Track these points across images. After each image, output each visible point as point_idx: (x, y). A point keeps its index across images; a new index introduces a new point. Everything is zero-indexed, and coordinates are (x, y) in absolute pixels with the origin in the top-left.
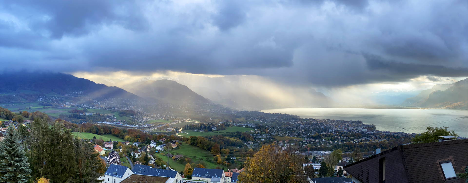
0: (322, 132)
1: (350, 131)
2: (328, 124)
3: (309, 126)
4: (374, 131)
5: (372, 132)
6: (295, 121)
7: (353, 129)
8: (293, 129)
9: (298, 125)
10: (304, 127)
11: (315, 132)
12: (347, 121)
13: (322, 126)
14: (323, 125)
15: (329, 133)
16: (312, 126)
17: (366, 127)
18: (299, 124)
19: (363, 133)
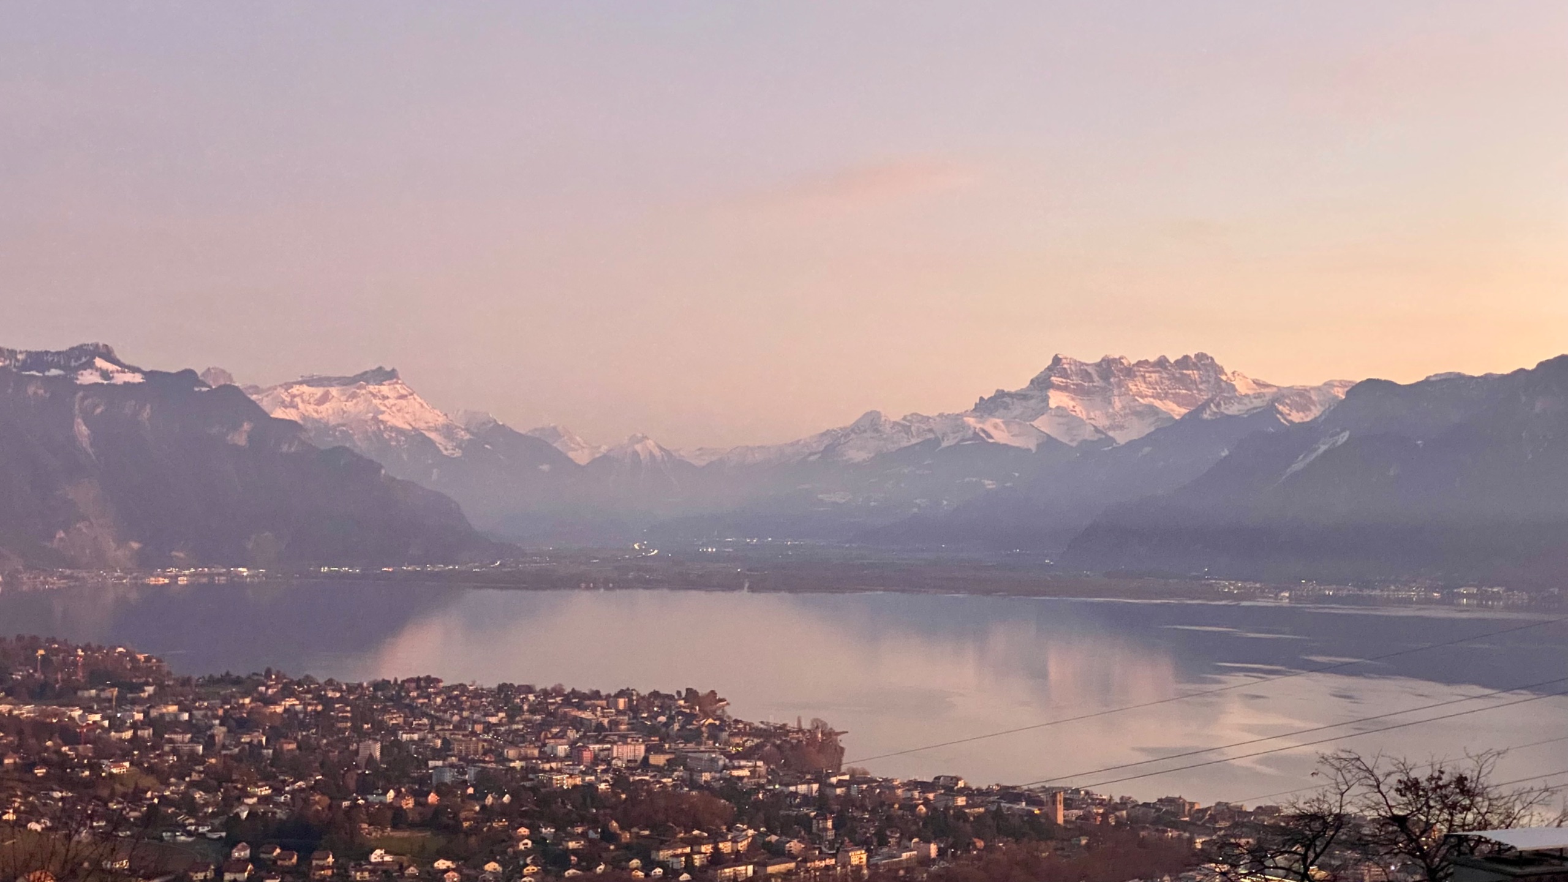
0: (365, 787)
1: (620, 780)
2: (425, 721)
3: (250, 743)
4: (834, 780)
5: (815, 787)
6: (121, 701)
7: (645, 763)
8: (95, 767)
9: (147, 733)
10: (200, 749)
11: (301, 790)
12: (596, 695)
13: (366, 735)
14: (378, 726)
15: (432, 798)
16: (276, 734)
17: (756, 741)
18: (161, 726)
19: (731, 788)
